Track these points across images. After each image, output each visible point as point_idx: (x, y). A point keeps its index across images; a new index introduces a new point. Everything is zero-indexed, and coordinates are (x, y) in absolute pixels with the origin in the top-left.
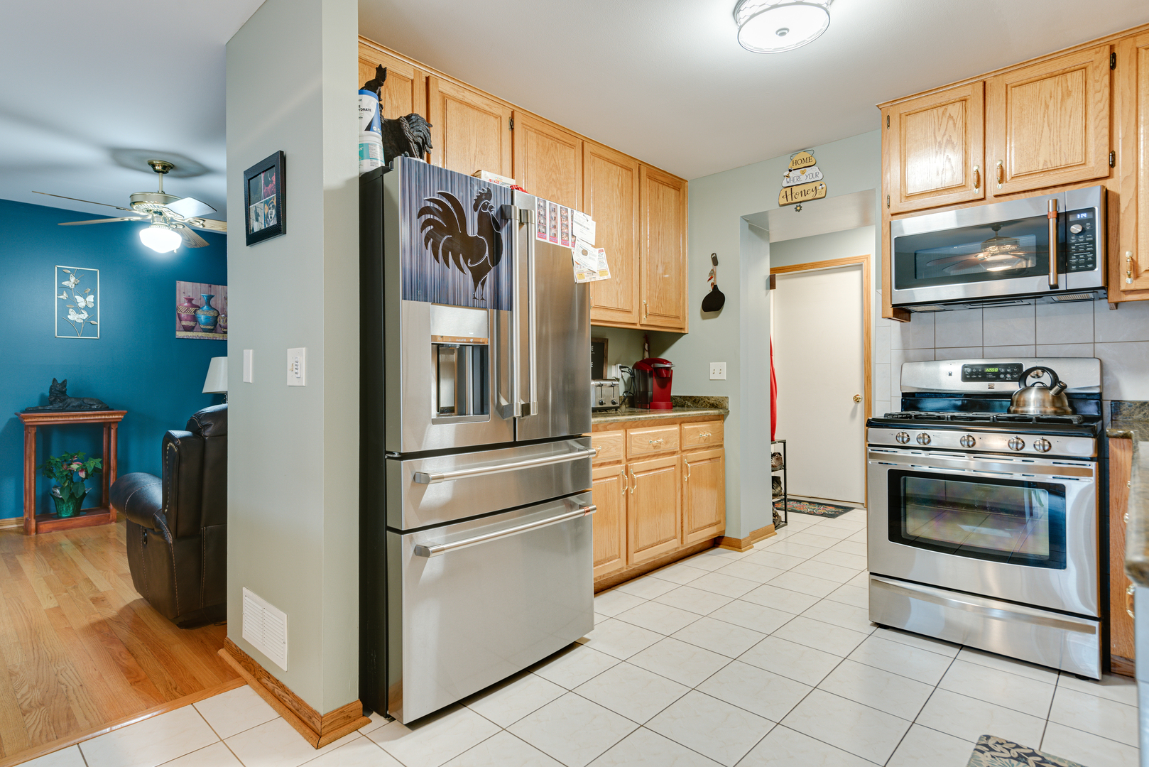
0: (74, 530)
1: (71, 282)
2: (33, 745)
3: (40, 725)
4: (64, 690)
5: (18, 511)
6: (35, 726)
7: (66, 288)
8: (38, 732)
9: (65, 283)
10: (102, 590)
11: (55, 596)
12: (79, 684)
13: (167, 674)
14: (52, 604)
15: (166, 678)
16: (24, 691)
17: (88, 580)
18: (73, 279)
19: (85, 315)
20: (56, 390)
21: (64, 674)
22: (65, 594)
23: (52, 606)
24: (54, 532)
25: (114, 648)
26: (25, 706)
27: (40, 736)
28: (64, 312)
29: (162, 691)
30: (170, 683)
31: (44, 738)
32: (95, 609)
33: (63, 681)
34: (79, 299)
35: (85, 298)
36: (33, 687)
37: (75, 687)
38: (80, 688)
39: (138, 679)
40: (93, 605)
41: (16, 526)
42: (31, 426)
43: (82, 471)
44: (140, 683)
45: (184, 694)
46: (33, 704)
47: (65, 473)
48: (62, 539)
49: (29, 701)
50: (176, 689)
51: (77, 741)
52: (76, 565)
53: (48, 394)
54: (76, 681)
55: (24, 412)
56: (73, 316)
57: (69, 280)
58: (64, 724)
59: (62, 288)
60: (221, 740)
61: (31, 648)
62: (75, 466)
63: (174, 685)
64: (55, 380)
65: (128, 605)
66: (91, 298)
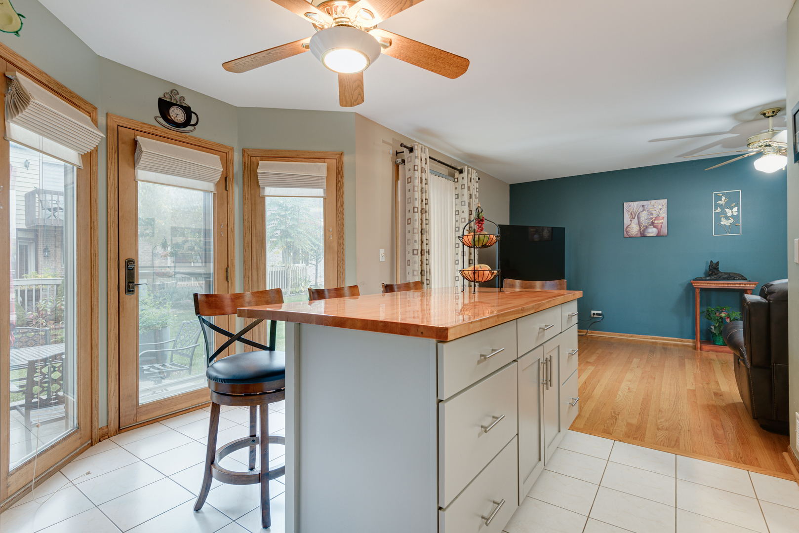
0: (723, 353)
1: (723, 201)
2: (656, 443)
3: (663, 438)
4: (680, 429)
5: (694, 336)
6: (660, 437)
7: (720, 205)
8: (661, 439)
9: (720, 202)
10: (722, 390)
11: (695, 384)
12: (688, 429)
13: (740, 448)
14: (693, 388)
15: (738, 450)
16: (663, 420)
17: (717, 383)
18: (723, 198)
19: (732, 220)
20: (712, 268)
21: (683, 422)
22: (701, 385)
23: (692, 388)
24: (710, 352)
25: (715, 421)
26: (660, 427)
27: (661, 442)
28: (718, 219)
29: (732, 455)
30: (739, 454)
31: (662, 443)
32: (714, 398)
33: (681, 424)
34: (728, 211)
35: (732, 210)
36: (667, 421)
37: (686, 430)
38: (688, 432)
39: (721, 442)
40: (713, 396)
41: (692, 344)
42: (697, 288)
43: (728, 318)
44: (721, 445)
45: (745, 463)
46: (663, 427)
47: (716, 318)
48: (713, 355)
49: (662, 425)
50: (741, 458)
51: (676, 453)
52: (714, 373)
53: (708, 270)
54: (687, 427)
55: (694, 280)
56: (724, 222)
57: (721, 200)
58: (673, 443)
59: (717, 206)
60: (757, 499)
61: (673, 404)
62: (723, 315)
63: (741, 455)
64: (711, 262)
65: (734, 403)
66: (735, 209)
